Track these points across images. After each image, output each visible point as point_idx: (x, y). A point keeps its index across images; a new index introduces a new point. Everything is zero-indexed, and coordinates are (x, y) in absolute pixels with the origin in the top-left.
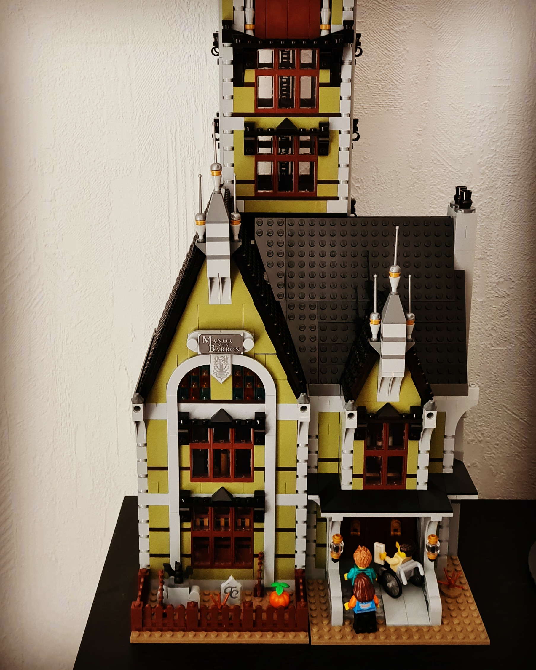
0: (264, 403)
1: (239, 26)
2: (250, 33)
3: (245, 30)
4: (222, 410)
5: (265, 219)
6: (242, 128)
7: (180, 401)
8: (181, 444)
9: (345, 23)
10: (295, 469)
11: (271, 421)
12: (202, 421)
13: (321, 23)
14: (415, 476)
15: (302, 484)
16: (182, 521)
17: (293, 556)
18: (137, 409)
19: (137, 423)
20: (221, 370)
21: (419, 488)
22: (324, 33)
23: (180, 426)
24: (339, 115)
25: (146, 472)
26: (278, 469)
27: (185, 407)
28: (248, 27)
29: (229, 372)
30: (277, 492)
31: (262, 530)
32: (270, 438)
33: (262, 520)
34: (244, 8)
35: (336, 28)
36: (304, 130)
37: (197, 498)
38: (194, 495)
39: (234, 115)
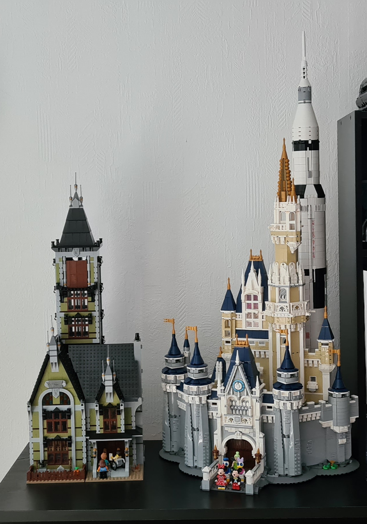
0: (70, 405)
1: (62, 285)
2: (65, 286)
3: (64, 285)
4: (57, 408)
5: (72, 346)
6: (64, 316)
7: (43, 405)
8: (43, 419)
9: (95, 283)
10: (81, 428)
11: (73, 411)
12: (50, 411)
13: (88, 282)
14: (120, 428)
15: (84, 433)
16: (44, 447)
17: (82, 460)
18: (29, 407)
19: (29, 412)
20: (56, 394)
21: (122, 432)
22: (89, 286)
23: (43, 413)
24: (95, 311)
25: (32, 430)
26: (76, 428)
27: (45, 407)
28: (65, 284)
29: (58, 394)
30: (75, 436)
31: (71, 450)
32: (72, 417)
33: (71, 446)
34: (63, 279)
35: (93, 284)
36: (84, 316)
37: (49, 439)
38: (48, 438)
39: (61, 312)
